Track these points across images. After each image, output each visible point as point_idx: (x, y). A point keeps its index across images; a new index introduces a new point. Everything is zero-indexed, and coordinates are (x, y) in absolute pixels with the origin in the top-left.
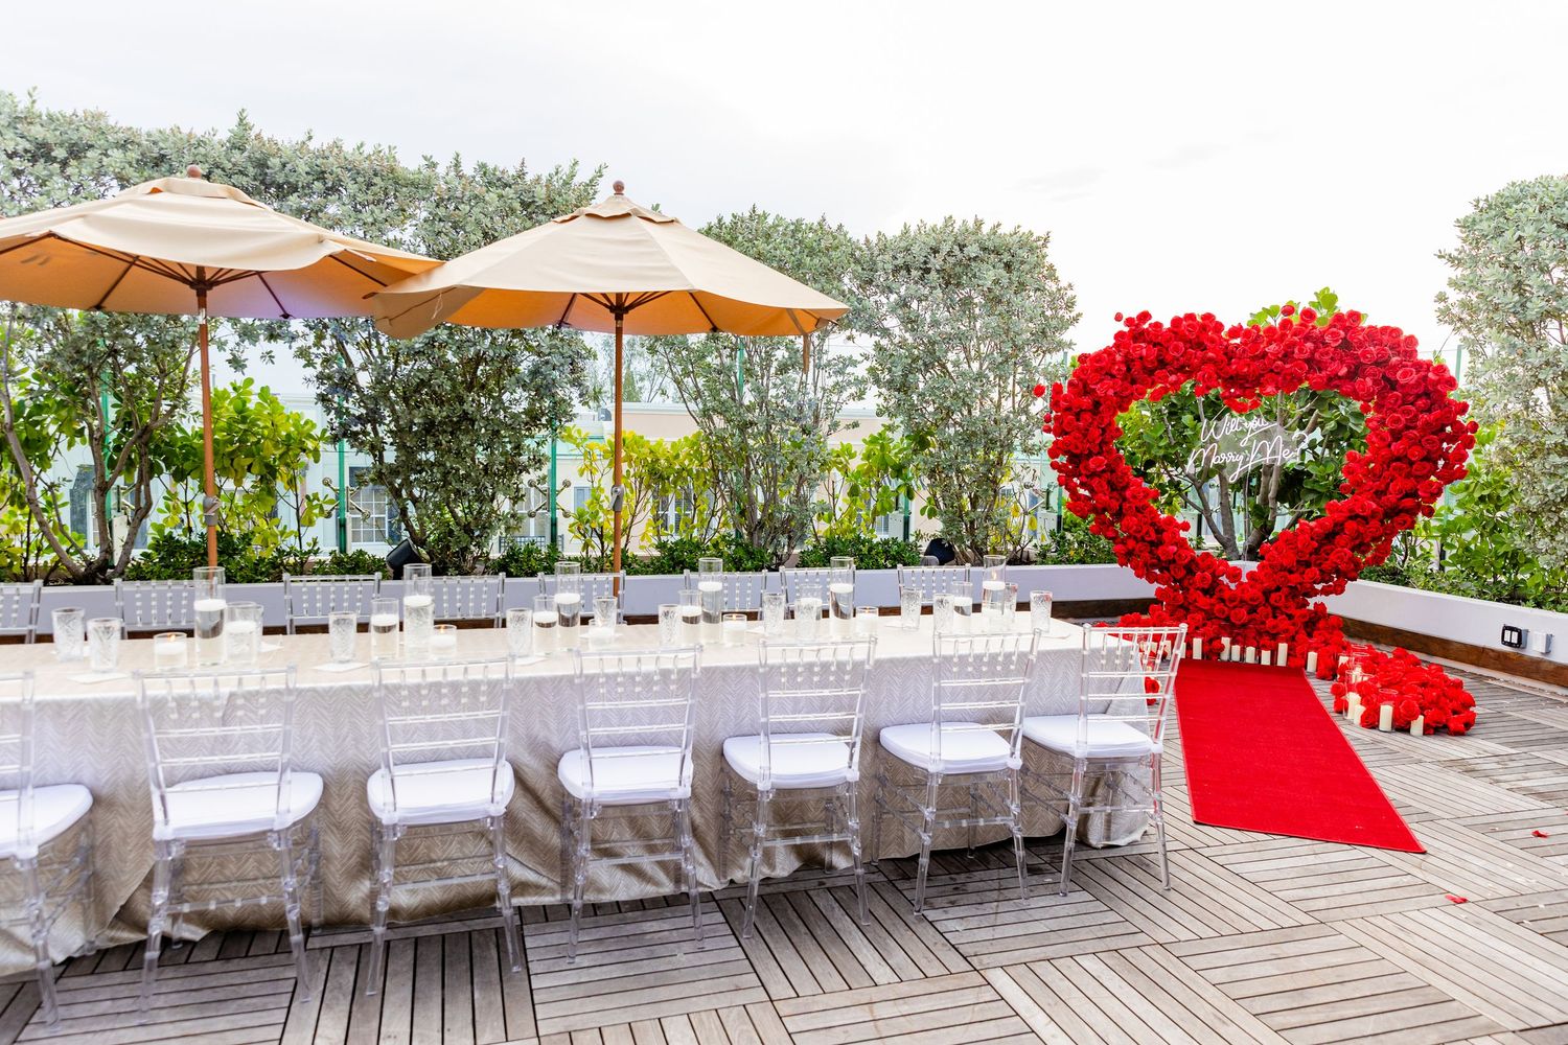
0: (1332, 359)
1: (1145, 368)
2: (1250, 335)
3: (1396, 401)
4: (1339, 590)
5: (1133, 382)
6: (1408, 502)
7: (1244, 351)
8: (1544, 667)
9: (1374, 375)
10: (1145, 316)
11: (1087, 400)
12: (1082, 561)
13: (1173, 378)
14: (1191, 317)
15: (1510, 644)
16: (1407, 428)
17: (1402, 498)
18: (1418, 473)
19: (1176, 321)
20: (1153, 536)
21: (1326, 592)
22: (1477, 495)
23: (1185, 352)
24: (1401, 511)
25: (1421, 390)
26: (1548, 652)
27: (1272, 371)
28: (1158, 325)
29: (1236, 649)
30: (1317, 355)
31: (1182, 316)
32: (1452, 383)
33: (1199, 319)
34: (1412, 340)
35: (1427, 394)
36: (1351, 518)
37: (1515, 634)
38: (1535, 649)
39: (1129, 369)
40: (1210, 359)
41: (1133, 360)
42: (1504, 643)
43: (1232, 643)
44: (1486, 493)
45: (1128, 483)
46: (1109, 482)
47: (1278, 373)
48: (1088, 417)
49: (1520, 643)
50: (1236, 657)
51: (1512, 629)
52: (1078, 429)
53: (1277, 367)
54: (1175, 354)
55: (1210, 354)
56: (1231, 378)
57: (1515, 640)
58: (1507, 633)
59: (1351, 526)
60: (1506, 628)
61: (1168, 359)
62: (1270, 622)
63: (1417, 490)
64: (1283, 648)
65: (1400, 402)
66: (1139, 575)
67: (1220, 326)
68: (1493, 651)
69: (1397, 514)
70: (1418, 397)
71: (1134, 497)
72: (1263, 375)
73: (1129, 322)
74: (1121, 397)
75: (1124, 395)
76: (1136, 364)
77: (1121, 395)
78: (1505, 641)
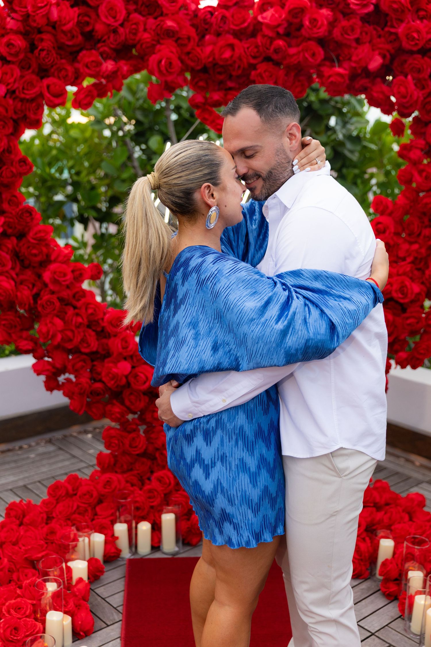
0: (358, 41)
1: (60, 47)
7: (224, 18)
9: (419, 71)
13: (109, 65)
20: (94, 344)
23: (127, 19)
27: (268, 59)
30: (337, 33)
39: (32, 47)
40: (170, 33)
41: (40, 31)
45: (48, 256)
46: (16, 255)
47: (278, 64)
53: (277, 51)
54: (110, 21)
55: (170, 23)
56: (205, 70)
61: (100, 28)
71: (55, 281)
72: (254, 67)
74: (22, 100)
75: (28, 97)
76: (44, 36)
77: (23, 96)
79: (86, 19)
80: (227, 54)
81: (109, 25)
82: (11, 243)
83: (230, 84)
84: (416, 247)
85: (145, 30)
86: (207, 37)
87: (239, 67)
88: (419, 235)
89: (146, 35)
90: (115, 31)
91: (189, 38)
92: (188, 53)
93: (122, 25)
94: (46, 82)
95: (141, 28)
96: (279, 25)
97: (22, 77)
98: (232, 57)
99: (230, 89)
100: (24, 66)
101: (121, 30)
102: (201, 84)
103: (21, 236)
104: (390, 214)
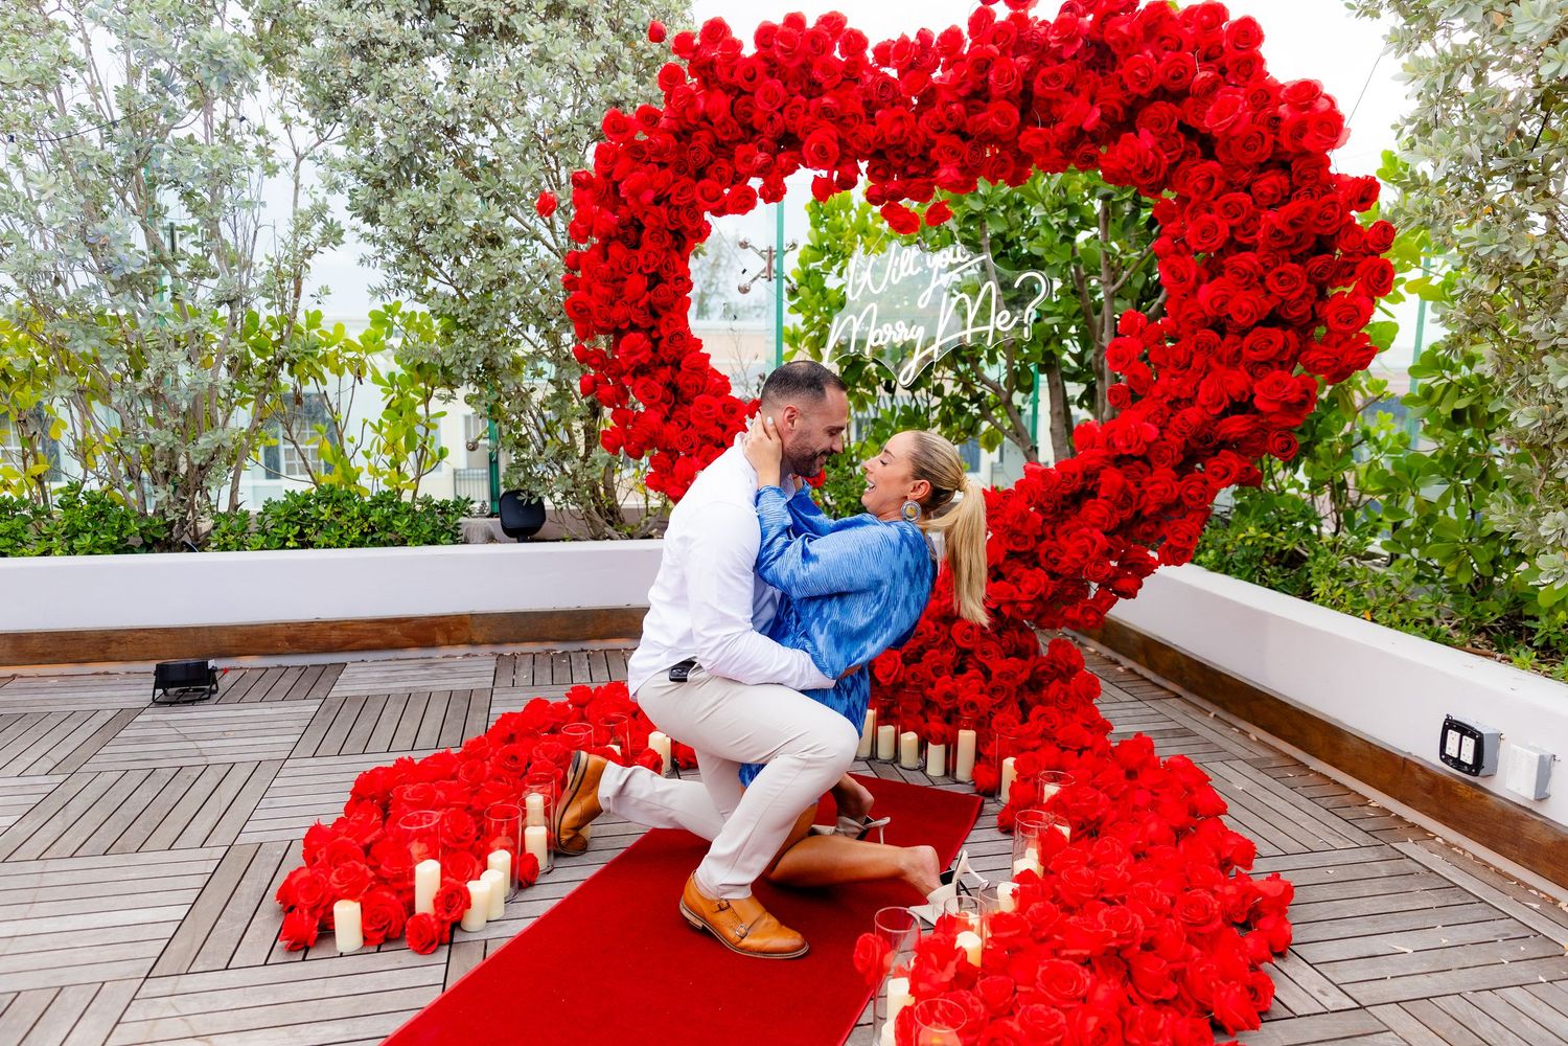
1: (717, 145)
2: (914, 54)
3: (1211, 180)
5: (700, 174)
6: (1236, 425)
8: (1531, 832)
9: (1161, 123)
10: (715, 31)
14: (795, 20)
15: (1457, 763)
16: (1233, 246)
17: (1225, 414)
18: (1253, 355)
19: (765, 34)
22: (1445, 410)
23: (785, 103)
24: (1223, 444)
25: (1267, 151)
26: (1542, 798)
28: (735, 47)
29: (887, 731)
30: (1037, 85)
31: (778, 20)
32: (1335, 127)
33: (810, 24)
34: (1249, 31)
35: (1279, 161)
37: (1469, 744)
38: (1512, 782)
40: (826, 112)
42: (1446, 758)
43: (882, 720)
44: (1461, 404)
49: (1477, 765)
50: (885, 752)
51: (1464, 730)
54: (768, 107)
55: (826, 100)
56: (881, 153)
57: (1468, 757)
58: (1453, 736)
59: (1112, 478)
60: (1450, 725)
61: (757, 119)
62: (945, 683)
63: (1252, 396)
64: (967, 738)
65: (1218, 184)
67: (856, 41)
68: (1422, 768)
69: (1216, 452)
70: (1263, 167)
73: (683, 43)
74: (677, 208)
75: (681, 204)
76: (699, 133)
77: (676, 203)
78: (1448, 752)
79: (747, 108)
80: (895, 130)
81: (766, 112)
82: (665, 374)
83: (911, 170)
85: (807, 112)
86: (878, 113)
87: (915, 145)
89: (806, 120)
90: (771, 119)
91: (854, 116)
92: (855, 134)
93: (780, 110)
94: (702, 183)
95: (802, 111)
96: (960, 85)
97: (675, 182)
98: (902, 132)
99: (914, 176)
100: (681, 168)
101: (777, 116)
102: (877, 172)
103: (677, 365)
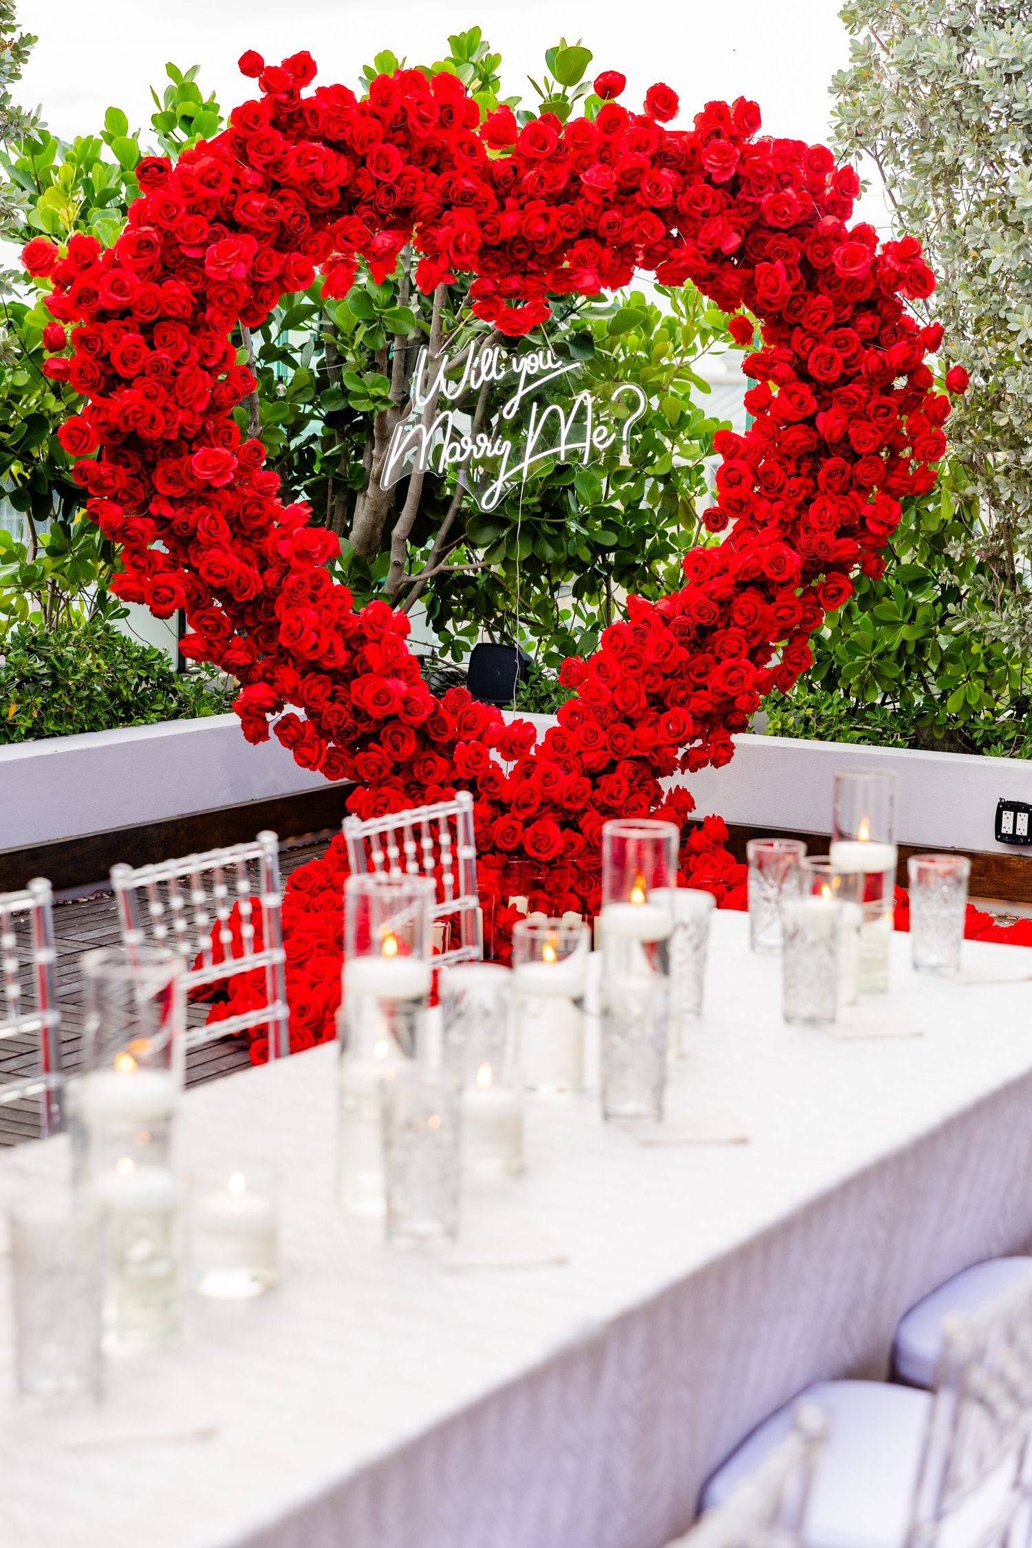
3: (826, 315)
4: (721, 755)
5: (287, 244)
9: (788, 255)
10: (302, 66)
11: (178, 291)
12: (36, 733)
13: (384, 240)
15: (1013, 839)
16: (843, 378)
21: (692, 763)
23: (403, 173)
25: (866, 295)
27: (592, 233)
28: (339, 93)
30: (684, 201)
32: (922, 283)
35: (869, 305)
36: (742, 586)
37: (1023, 818)
40: (467, 196)
42: (1000, 836)
45: (273, 517)
46: (229, 519)
47: (603, 239)
48: (178, 334)
49: (1030, 835)
51: (1016, 807)
52: (158, 367)
53: (610, 225)
54: (382, 176)
56: (503, 246)
57: (1023, 830)
58: (1008, 816)
60: (1004, 806)
61: (365, 187)
65: (831, 319)
66: (304, 761)
70: (862, 308)
72: (570, 243)
73: (270, 77)
75: (264, 280)
77: (257, 278)
78: (1003, 831)
84: (779, 505)
85: (425, 189)
88: (781, 489)
89: (426, 198)
95: (420, 186)
96: (608, 190)
99: (531, 272)
101: (398, 190)
102: (491, 264)
104: (742, 458)
